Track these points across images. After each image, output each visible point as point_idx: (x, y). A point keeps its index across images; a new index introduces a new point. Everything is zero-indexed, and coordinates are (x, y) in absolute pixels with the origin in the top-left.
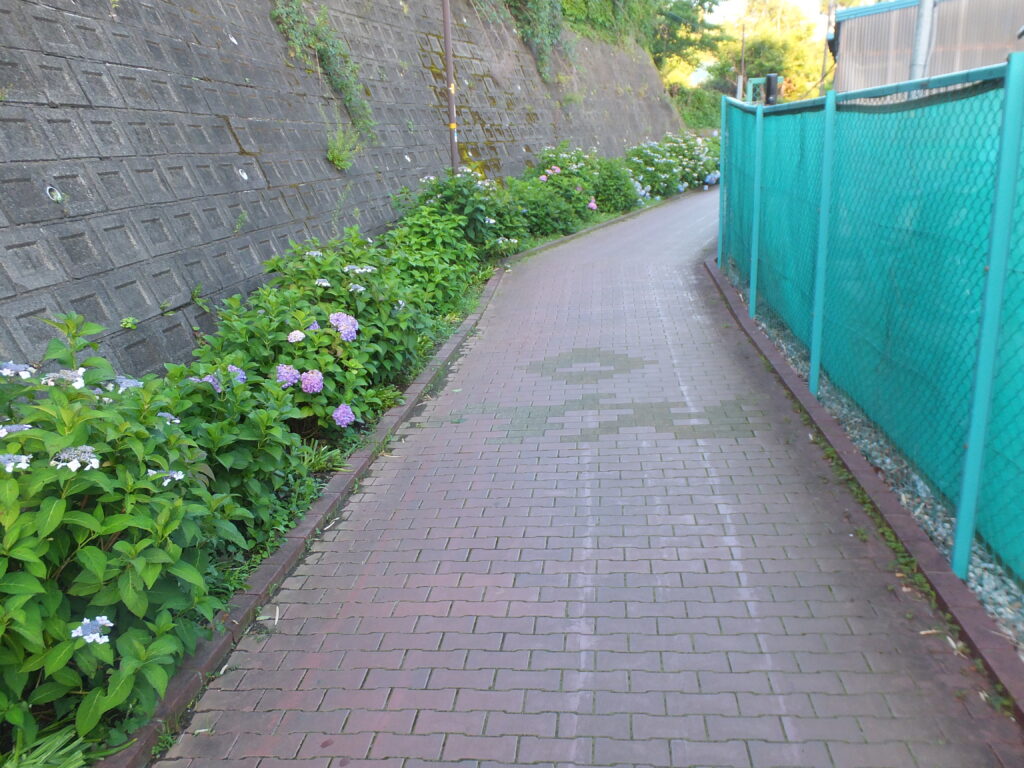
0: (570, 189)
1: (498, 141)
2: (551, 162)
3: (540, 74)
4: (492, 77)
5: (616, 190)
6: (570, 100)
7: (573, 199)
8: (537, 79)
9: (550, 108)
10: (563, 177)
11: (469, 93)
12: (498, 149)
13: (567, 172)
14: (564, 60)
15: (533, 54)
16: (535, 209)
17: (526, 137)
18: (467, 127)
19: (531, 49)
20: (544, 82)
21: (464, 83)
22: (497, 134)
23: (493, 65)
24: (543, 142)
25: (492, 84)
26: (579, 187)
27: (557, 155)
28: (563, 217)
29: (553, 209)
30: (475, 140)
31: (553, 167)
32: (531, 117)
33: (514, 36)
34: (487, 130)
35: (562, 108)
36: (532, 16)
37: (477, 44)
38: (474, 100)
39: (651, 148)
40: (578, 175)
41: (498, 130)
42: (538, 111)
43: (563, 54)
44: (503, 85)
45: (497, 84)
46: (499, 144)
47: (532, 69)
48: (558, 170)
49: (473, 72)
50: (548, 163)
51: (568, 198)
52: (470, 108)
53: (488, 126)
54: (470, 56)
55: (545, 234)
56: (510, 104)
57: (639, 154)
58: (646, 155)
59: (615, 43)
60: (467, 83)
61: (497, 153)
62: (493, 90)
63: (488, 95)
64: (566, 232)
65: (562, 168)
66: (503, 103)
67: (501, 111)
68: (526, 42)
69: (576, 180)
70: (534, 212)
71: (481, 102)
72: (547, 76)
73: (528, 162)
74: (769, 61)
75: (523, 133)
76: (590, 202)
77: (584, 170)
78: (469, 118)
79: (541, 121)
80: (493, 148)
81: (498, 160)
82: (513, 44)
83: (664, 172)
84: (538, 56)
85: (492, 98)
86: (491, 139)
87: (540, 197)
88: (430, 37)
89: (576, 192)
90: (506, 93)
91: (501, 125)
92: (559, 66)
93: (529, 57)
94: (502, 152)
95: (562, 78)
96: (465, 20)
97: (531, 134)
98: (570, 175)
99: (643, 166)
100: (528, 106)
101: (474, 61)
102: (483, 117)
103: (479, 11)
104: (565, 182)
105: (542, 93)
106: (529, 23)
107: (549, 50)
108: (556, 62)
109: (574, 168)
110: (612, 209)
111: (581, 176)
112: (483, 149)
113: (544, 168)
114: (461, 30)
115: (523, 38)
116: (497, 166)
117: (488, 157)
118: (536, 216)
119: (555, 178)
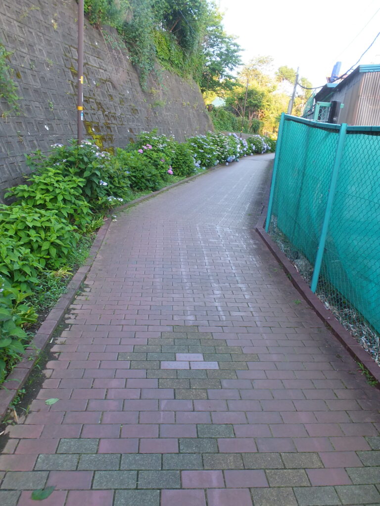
0: (158, 160)
1: (112, 123)
2: (145, 142)
3: (141, 86)
4: (111, 83)
5: (183, 162)
6: (158, 104)
7: (159, 167)
8: (139, 89)
9: (145, 108)
10: (153, 152)
11: (96, 90)
12: (112, 129)
13: (156, 149)
14: (155, 81)
15: (138, 74)
16: (135, 172)
17: (130, 124)
18: (92, 112)
19: (136, 70)
20: (143, 91)
21: (93, 84)
22: (112, 119)
23: (113, 75)
24: (140, 127)
25: (111, 87)
26: (163, 159)
27: (150, 137)
28: (153, 179)
29: (146, 173)
30: (98, 121)
31: (148, 145)
32: (134, 111)
33: (127, 60)
34: (106, 115)
35: (153, 109)
36: (139, 50)
37: (103, 60)
38: (98, 95)
39: (202, 139)
40: (163, 151)
41: (113, 116)
42: (139, 108)
43: (155, 77)
44: (118, 89)
45: (114, 87)
46: (113, 125)
47: (136, 82)
48: (151, 147)
49: (99, 77)
50: (144, 141)
51: (156, 165)
52: (95, 100)
53: (106, 113)
54: (98, 66)
55: (140, 189)
56: (122, 101)
57: (195, 141)
58: (199, 143)
59: (183, 77)
60: (95, 83)
61: (111, 131)
62: (111, 91)
63: (109, 93)
64: (154, 189)
65: (153, 146)
66: (117, 100)
67: (116, 105)
68: (134, 65)
69: (162, 154)
70: (134, 174)
71: (103, 97)
72: (145, 88)
73: (131, 139)
74: (255, 101)
75: (128, 120)
76: (169, 169)
77: (166, 148)
78: (95, 106)
79: (140, 115)
80: (109, 128)
81: (112, 135)
82: (126, 65)
83: (209, 154)
84: (140, 75)
85: (110, 95)
86: (108, 122)
87: (139, 164)
88: (72, 49)
89: (161, 163)
90: (119, 94)
91: (115, 114)
92: (152, 83)
93: (135, 75)
94: (115, 131)
95: (154, 90)
96: (97, 44)
97: (133, 121)
98: (158, 151)
99: (197, 148)
100: (133, 105)
101: (101, 71)
102: (104, 107)
103: (106, 40)
104: (155, 155)
105: (141, 98)
106: (137, 54)
107: (147, 72)
108: (150, 81)
109: (160, 146)
110: (180, 174)
111: (164, 153)
112: (102, 127)
113: (141, 144)
114: (93, 49)
115: (132, 62)
116: (111, 139)
117: (106, 133)
118: (135, 177)
119: (149, 152)
